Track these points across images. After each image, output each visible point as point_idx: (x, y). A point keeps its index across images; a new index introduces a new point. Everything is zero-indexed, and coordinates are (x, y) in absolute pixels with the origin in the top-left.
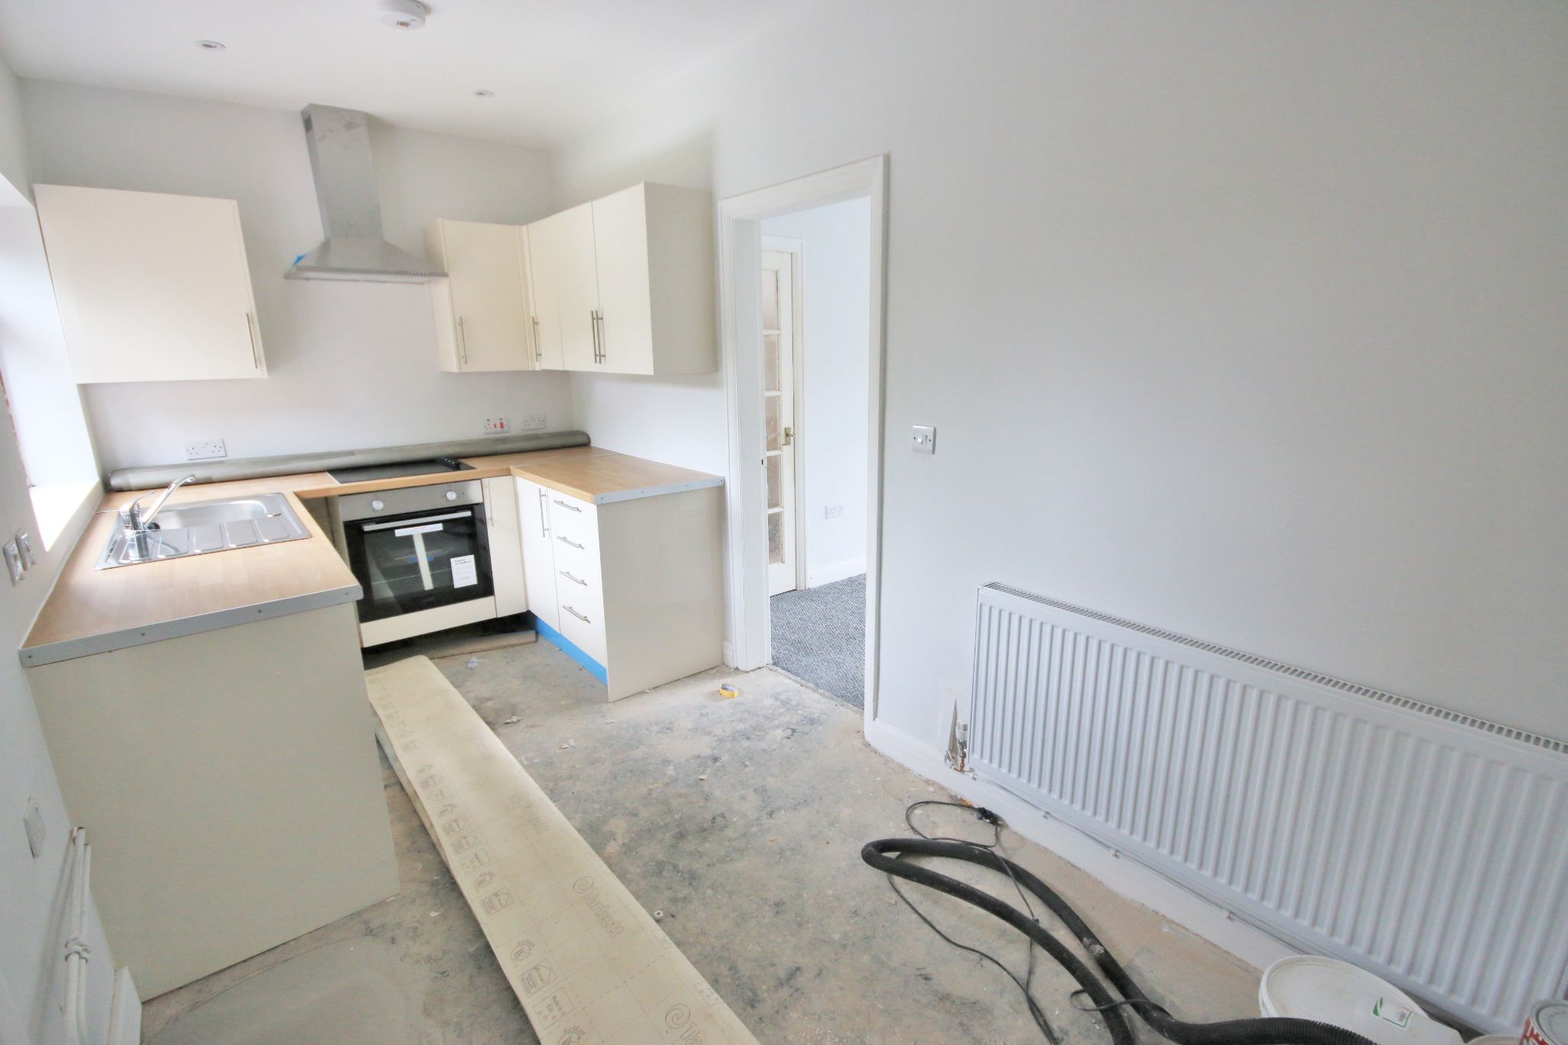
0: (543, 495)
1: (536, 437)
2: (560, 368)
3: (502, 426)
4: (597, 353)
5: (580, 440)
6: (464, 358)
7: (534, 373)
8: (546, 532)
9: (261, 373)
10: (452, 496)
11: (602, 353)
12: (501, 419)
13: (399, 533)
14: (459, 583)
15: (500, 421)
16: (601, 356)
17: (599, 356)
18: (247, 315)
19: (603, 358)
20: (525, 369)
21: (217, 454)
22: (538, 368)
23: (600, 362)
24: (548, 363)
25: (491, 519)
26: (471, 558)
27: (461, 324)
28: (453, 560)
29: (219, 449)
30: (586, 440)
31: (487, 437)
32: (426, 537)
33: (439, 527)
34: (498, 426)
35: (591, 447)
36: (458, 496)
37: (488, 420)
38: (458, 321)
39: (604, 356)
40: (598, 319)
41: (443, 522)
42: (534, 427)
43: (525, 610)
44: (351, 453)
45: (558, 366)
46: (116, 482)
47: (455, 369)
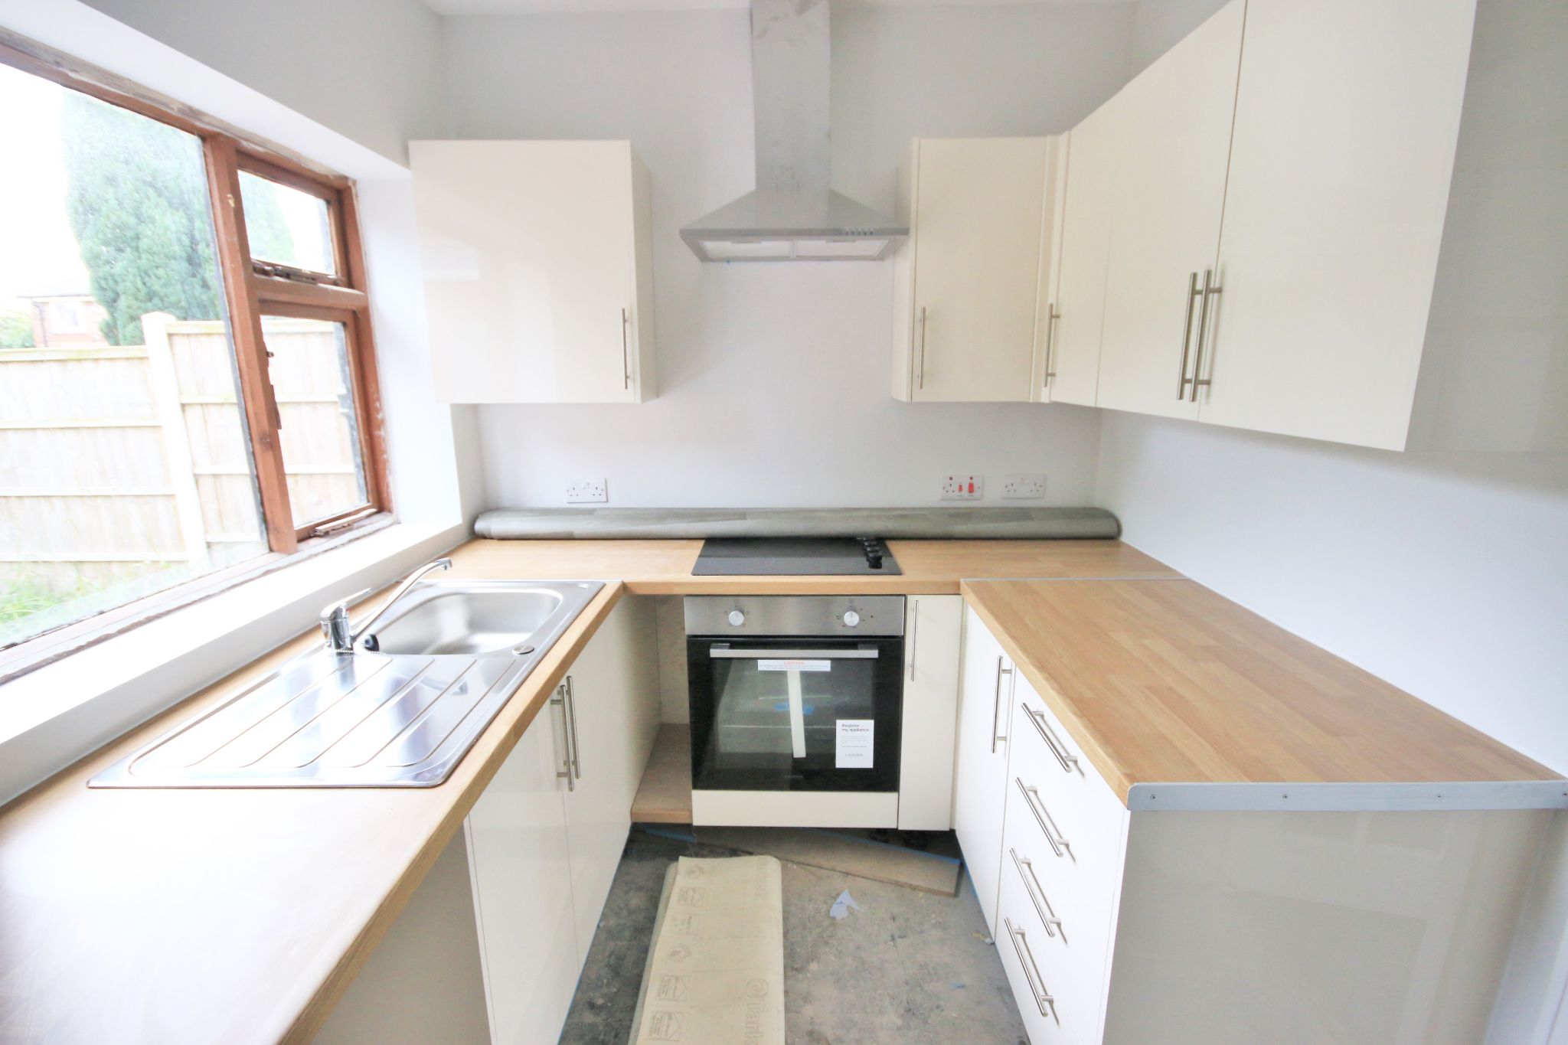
0: (1005, 671)
1: (1024, 514)
2: (1088, 401)
3: (971, 488)
4: (1189, 375)
5: (1103, 527)
6: (920, 377)
7: (1039, 406)
8: (1000, 744)
9: (633, 395)
10: (851, 619)
11: (1204, 375)
12: (971, 478)
13: (763, 666)
14: (842, 762)
15: (969, 481)
16: (1198, 382)
17: (1193, 383)
18: (624, 310)
19: (1202, 389)
20: (1022, 398)
21: (597, 498)
22: (1045, 399)
23: (1194, 399)
24: (1065, 391)
25: (913, 666)
26: (869, 725)
27: (922, 319)
28: (840, 723)
29: (601, 492)
30: (1112, 530)
31: (945, 504)
32: (806, 676)
33: (825, 666)
34: (966, 488)
35: (1119, 545)
36: (862, 620)
37: (951, 479)
38: (919, 315)
39: (1208, 383)
40: (1209, 291)
41: (833, 660)
42: (1026, 496)
43: (946, 829)
44: (741, 514)
45: (1085, 398)
46: (480, 526)
47: (904, 397)
